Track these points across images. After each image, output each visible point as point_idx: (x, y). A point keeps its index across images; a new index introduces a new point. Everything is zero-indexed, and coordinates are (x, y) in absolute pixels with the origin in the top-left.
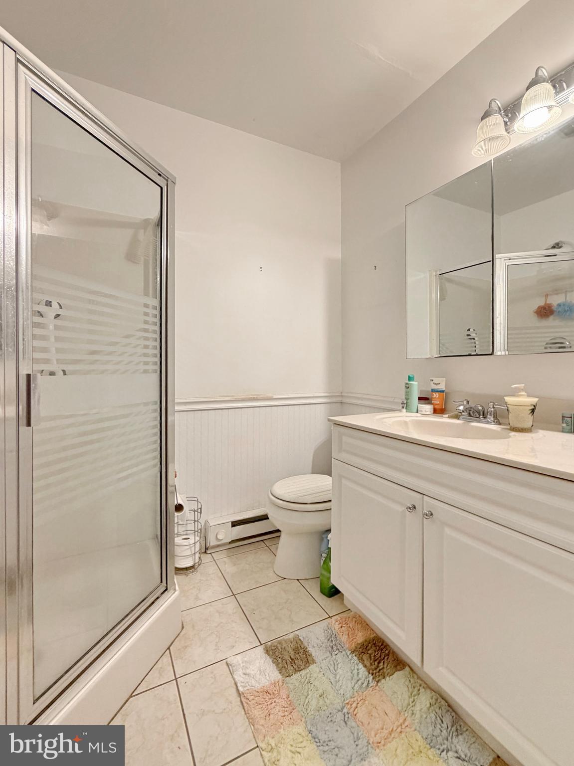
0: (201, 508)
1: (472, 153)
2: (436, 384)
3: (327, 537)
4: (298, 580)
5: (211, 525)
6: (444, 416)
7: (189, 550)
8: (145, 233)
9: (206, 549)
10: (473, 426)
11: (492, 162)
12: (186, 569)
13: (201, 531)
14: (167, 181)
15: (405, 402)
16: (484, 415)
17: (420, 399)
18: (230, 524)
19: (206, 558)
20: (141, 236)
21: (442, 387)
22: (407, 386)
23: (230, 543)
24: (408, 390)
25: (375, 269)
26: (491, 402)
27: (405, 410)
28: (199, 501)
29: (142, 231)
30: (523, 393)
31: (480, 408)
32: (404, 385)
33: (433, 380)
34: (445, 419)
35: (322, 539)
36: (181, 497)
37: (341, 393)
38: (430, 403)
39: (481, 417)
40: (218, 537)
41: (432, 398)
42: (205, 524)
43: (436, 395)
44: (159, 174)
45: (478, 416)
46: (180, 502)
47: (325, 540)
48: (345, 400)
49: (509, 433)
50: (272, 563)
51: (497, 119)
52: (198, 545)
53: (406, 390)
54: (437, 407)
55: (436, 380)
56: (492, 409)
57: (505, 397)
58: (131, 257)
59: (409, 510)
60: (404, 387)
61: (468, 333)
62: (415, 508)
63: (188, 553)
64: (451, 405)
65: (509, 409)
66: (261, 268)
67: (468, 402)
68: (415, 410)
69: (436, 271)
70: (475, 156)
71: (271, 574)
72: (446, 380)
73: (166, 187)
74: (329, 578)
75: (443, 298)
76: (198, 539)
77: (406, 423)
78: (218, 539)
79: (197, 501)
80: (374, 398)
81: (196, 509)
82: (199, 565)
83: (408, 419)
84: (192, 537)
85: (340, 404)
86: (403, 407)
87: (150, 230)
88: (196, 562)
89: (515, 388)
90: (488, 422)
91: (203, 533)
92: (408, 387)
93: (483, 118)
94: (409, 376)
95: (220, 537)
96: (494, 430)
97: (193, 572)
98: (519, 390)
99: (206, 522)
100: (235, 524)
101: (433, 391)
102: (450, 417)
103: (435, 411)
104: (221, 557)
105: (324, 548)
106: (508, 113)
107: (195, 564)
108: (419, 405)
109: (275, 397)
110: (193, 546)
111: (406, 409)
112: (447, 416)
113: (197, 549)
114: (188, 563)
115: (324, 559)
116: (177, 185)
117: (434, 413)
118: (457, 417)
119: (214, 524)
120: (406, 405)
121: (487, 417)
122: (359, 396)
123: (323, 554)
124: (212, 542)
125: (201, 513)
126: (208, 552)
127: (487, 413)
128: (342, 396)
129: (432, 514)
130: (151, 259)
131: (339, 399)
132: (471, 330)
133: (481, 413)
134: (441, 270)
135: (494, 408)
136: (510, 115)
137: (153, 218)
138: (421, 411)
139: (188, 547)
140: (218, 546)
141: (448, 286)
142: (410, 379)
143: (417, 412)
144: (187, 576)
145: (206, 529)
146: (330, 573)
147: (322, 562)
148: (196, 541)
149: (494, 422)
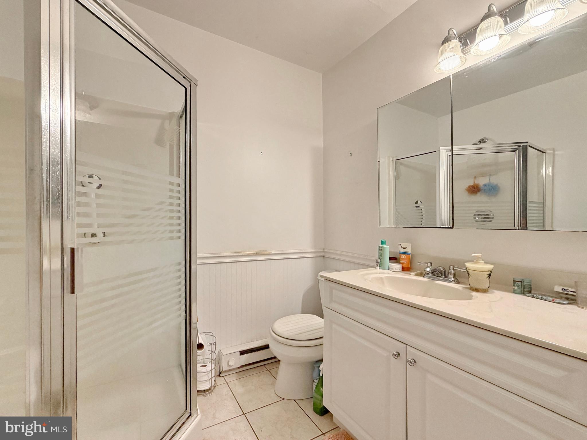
0: (216, 342)
1: (435, 70)
2: (404, 248)
3: (319, 367)
4: (294, 400)
5: (223, 354)
6: (411, 273)
7: (207, 375)
8: (170, 123)
9: (220, 373)
10: (437, 284)
11: (451, 77)
12: (205, 391)
13: (216, 360)
14: (190, 83)
15: (379, 261)
16: (445, 275)
17: (391, 258)
18: (239, 353)
19: (220, 381)
20: (167, 125)
21: (409, 250)
22: (381, 248)
23: (238, 368)
24: (381, 252)
25: (351, 156)
26: (451, 265)
27: (378, 268)
28: (214, 335)
29: (167, 121)
30: (481, 261)
31: (442, 269)
32: (378, 248)
33: (401, 245)
34: (411, 276)
35: (314, 368)
36: (200, 336)
37: (324, 249)
38: (400, 263)
39: (443, 276)
40: (230, 364)
41: (400, 258)
42: (219, 352)
43: (403, 257)
44: (184, 77)
45: (441, 276)
46: (201, 342)
47: (316, 370)
48: (327, 255)
49: (471, 292)
50: (273, 384)
51: (455, 43)
52: (213, 371)
53: (380, 251)
54: (404, 266)
55: (403, 245)
56: (452, 271)
57: (465, 263)
58: (159, 141)
59: (395, 357)
60: (377, 249)
61: (417, 205)
62: (399, 354)
63: (206, 378)
64: (416, 264)
65: (469, 273)
66: (262, 152)
67: (431, 264)
68: (387, 268)
69: (393, 158)
70: (437, 72)
71: (273, 395)
72: (412, 245)
73: (189, 87)
74: (321, 401)
75: (398, 177)
76: (213, 366)
77: (381, 279)
78: (230, 366)
79: (213, 336)
80: (351, 255)
81: (212, 343)
82: (215, 387)
83: (383, 276)
84: (209, 365)
85: (323, 257)
86: (377, 265)
87: (174, 121)
88: (212, 385)
89: (474, 256)
90: (450, 281)
91: (218, 362)
92: (381, 250)
93: (443, 43)
94: (382, 241)
95: (231, 363)
96: (456, 288)
97: (210, 393)
98: (478, 258)
99: (220, 352)
100: (242, 353)
101: (401, 253)
102: (417, 275)
103: (403, 269)
104: (232, 379)
105: (315, 374)
106: (461, 39)
107: (211, 387)
108: (390, 264)
109: (273, 253)
110: (210, 373)
111: (380, 266)
112: (414, 273)
113: (213, 375)
114: (206, 386)
115: (316, 384)
116: (198, 86)
117: (402, 270)
118: (421, 275)
119: (226, 353)
120: (379, 263)
121: (448, 277)
122: (339, 252)
123: (314, 380)
124: (225, 367)
125: (216, 345)
126: (221, 375)
127: (448, 273)
128: (324, 252)
129: (415, 362)
130: (175, 144)
131: (322, 254)
132: (419, 202)
133: (443, 273)
134: (397, 156)
135: (454, 270)
136: (463, 41)
137: (176, 111)
138: (392, 269)
139: (206, 373)
140: (230, 370)
141: (403, 169)
142: (382, 243)
143: (389, 270)
144: (205, 397)
145: (219, 357)
146: (322, 396)
147: (314, 387)
148: (212, 368)
149: (454, 281)
